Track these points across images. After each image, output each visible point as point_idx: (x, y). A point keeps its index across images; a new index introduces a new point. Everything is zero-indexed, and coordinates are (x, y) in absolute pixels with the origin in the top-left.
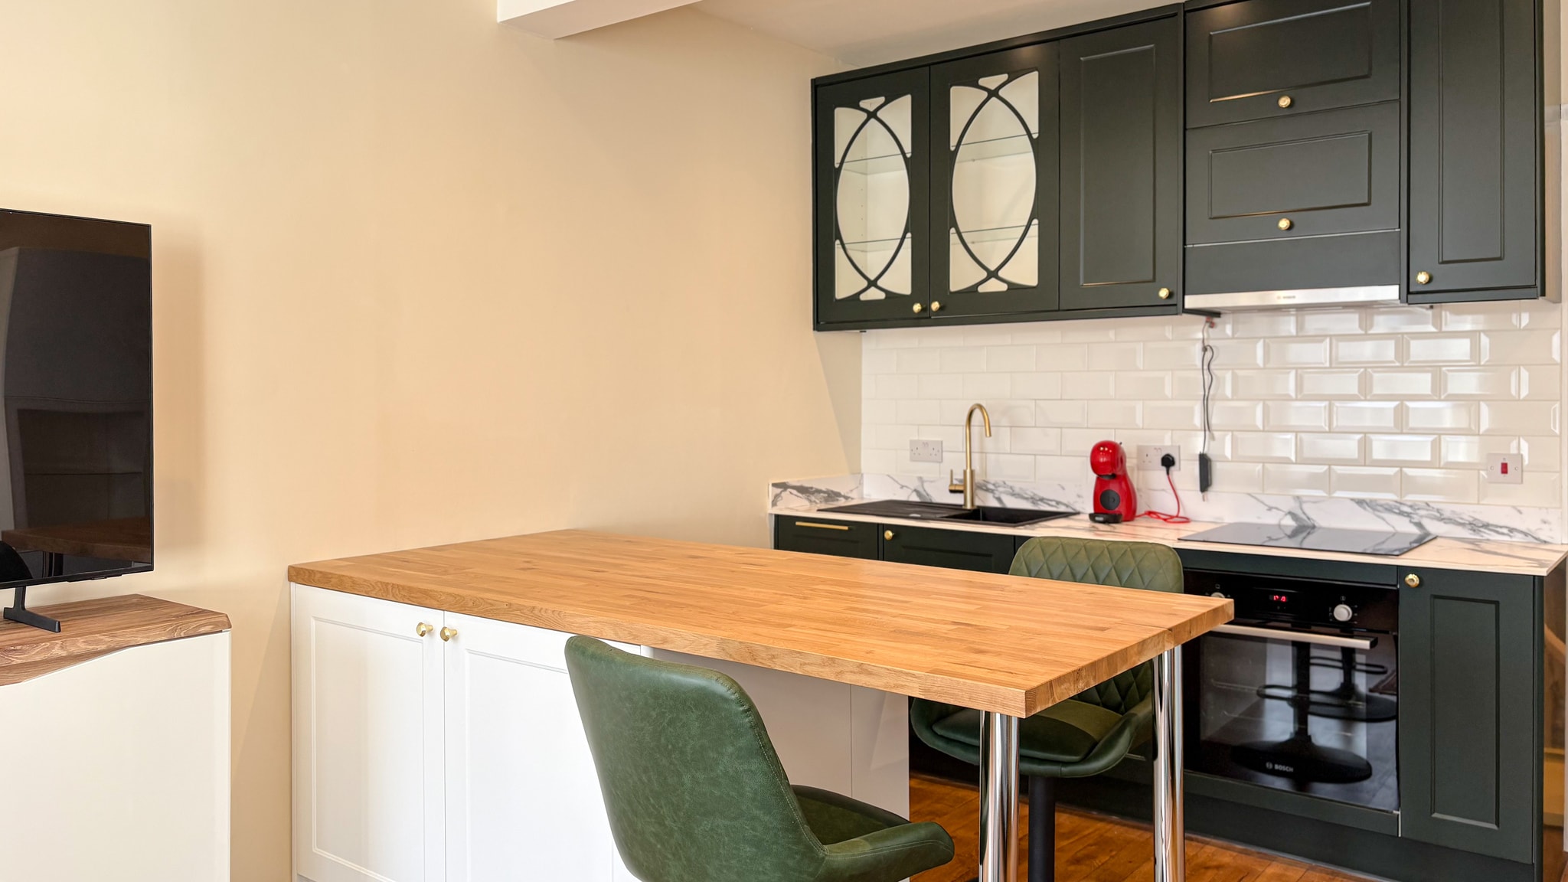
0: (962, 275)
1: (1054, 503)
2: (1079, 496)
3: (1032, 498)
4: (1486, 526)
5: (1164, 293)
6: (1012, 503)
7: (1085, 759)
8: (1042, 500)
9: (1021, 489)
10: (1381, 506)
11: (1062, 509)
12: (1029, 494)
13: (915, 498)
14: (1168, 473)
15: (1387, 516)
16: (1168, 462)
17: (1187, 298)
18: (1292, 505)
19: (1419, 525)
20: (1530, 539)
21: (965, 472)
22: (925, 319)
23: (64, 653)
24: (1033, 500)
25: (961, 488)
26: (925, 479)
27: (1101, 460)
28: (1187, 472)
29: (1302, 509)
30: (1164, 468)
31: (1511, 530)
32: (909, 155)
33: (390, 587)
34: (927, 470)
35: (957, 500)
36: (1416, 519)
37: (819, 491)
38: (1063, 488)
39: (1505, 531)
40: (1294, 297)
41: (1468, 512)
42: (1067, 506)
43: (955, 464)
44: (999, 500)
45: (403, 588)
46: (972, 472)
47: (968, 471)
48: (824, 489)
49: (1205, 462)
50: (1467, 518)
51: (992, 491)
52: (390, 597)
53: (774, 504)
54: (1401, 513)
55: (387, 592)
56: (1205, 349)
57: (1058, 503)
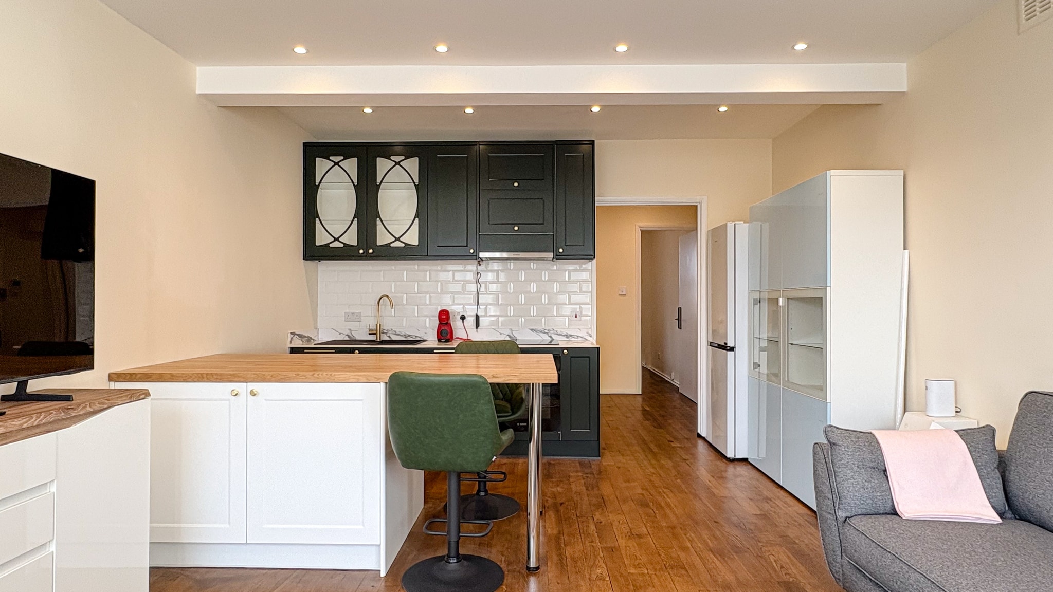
0: (383, 238)
1: (414, 337)
2: (426, 333)
3: (405, 335)
4: (571, 336)
5: (472, 251)
6: (394, 338)
7: (513, 413)
8: (409, 336)
9: (400, 332)
10: (539, 331)
11: (418, 339)
12: (403, 334)
13: (347, 338)
14: (463, 322)
15: (541, 334)
16: (463, 318)
17: (480, 253)
18: (509, 332)
19: (551, 337)
20: (583, 339)
21: (377, 325)
22: (366, 257)
23: (92, 410)
24: (405, 336)
25: (375, 332)
26: (352, 329)
27: (443, 317)
28: (471, 321)
29: (512, 333)
30: (461, 320)
31: (578, 336)
32: (356, 184)
33: (205, 375)
34: (353, 325)
35: (372, 338)
36: (550, 334)
37: (305, 337)
38: (419, 330)
39: (576, 337)
40: (519, 255)
41: (565, 332)
42: (420, 338)
43: (372, 323)
44: (389, 337)
45: (216, 374)
46: (380, 325)
47: (378, 325)
48: (306, 336)
49: (477, 317)
50: (565, 333)
51: (386, 333)
52: (205, 379)
53: (291, 342)
54: (545, 333)
55: (203, 378)
56: (477, 274)
57: (416, 337)
